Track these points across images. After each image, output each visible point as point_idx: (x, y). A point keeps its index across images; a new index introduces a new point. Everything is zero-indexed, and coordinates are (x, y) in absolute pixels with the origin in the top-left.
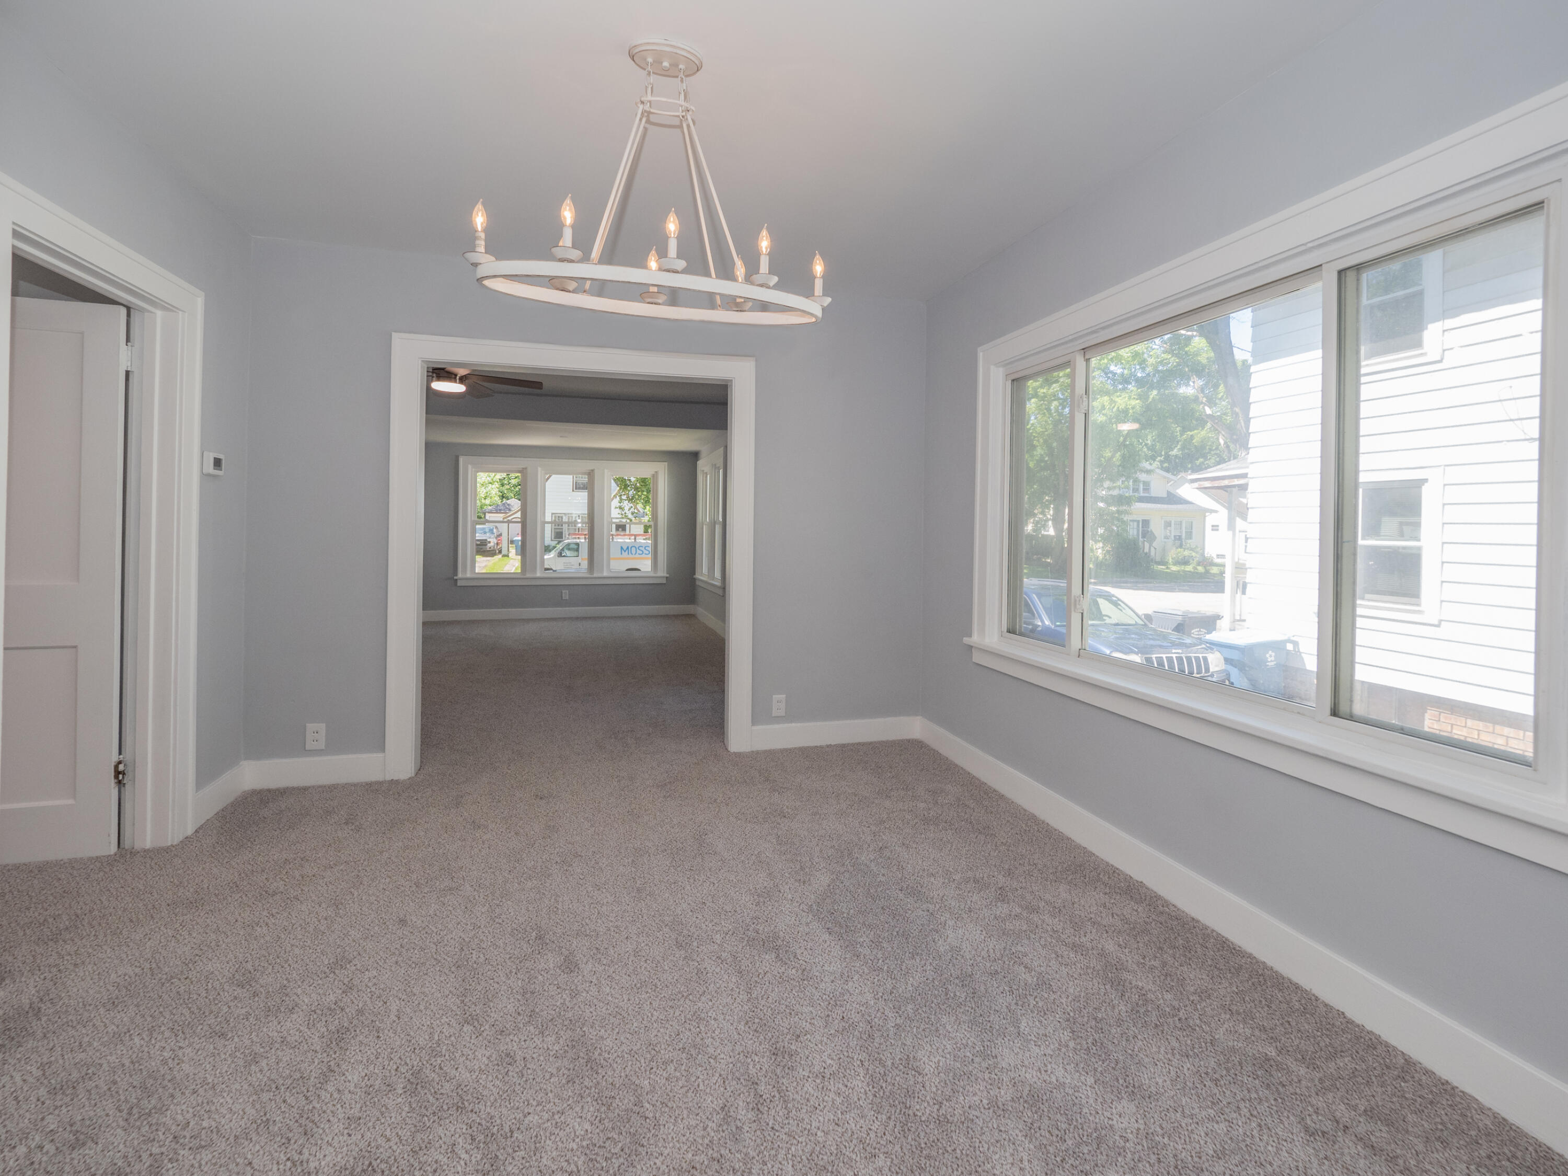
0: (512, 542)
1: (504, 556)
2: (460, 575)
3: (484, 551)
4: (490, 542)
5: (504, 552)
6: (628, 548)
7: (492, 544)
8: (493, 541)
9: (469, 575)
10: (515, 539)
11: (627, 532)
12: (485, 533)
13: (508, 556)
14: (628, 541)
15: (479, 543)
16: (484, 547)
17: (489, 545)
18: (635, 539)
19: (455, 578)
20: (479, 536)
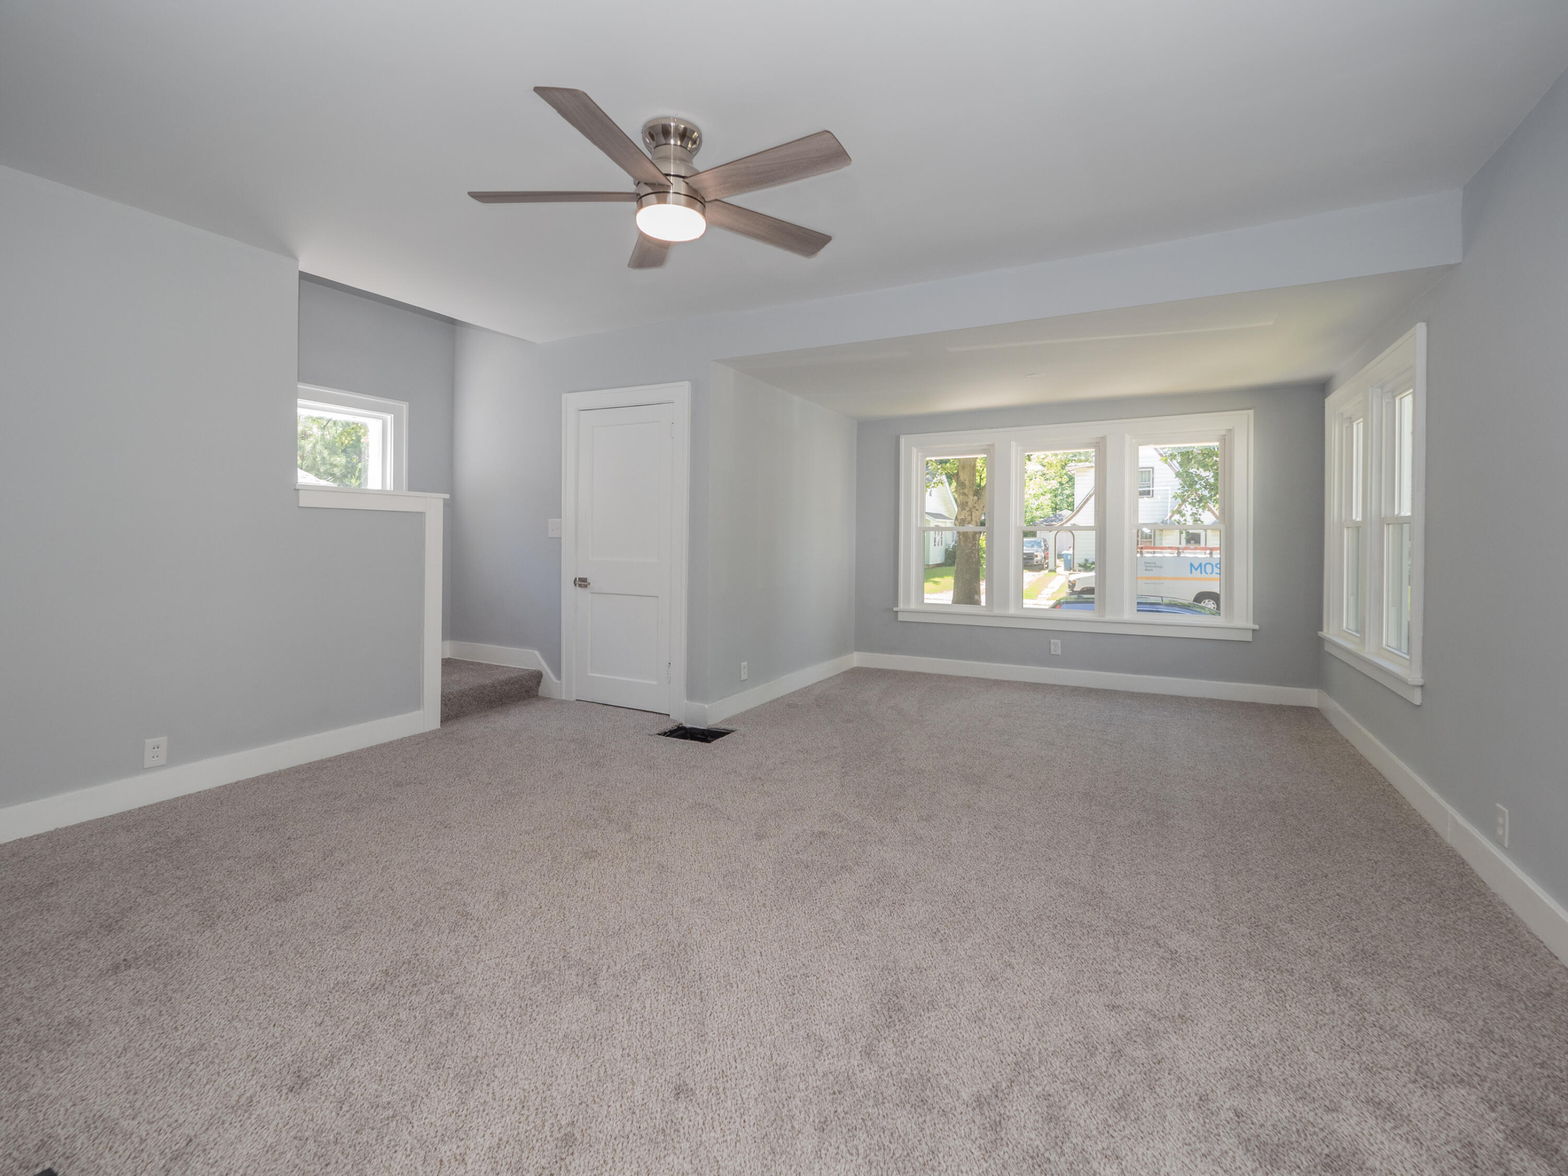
0: (1060, 556)
1: (1051, 571)
2: (901, 606)
3: (1031, 566)
4: (1036, 556)
5: (1051, 567)
6: (1200, 565)
7: (1039, 558)
8: (1040, 555)
9: (913, 606)
10: (1063, 553)
11: (1202, 544)
12: (1032, 546)
13: (1054, 571)
14: (1202, 556)
15: (1025, 556)
16: (1030, 561)
17: (1036, 559)
18: (1211, 554)
19: (895, 609)
20: (1027, 550)
